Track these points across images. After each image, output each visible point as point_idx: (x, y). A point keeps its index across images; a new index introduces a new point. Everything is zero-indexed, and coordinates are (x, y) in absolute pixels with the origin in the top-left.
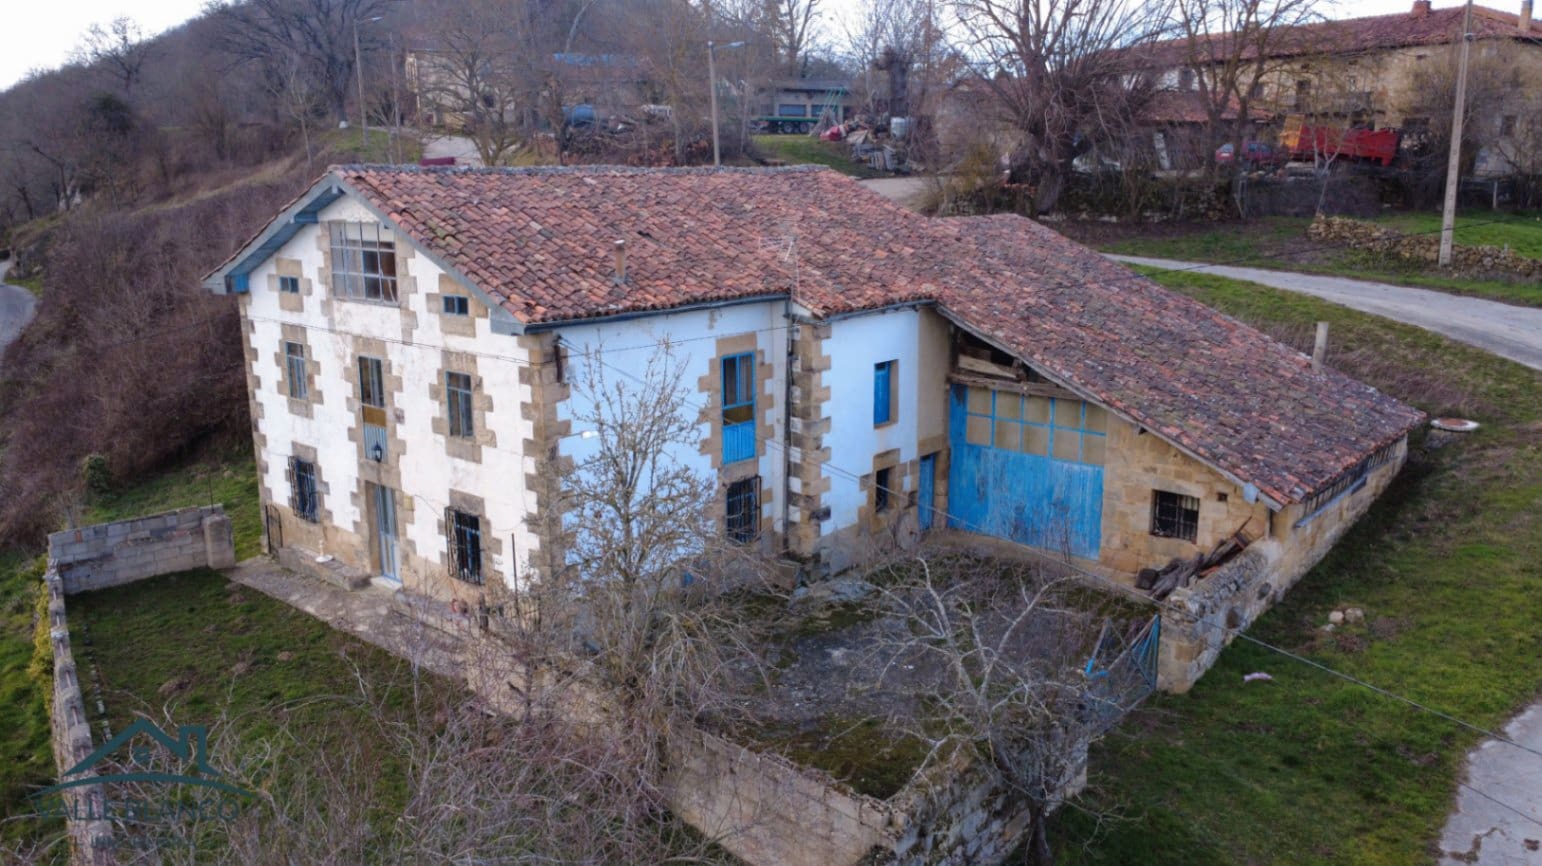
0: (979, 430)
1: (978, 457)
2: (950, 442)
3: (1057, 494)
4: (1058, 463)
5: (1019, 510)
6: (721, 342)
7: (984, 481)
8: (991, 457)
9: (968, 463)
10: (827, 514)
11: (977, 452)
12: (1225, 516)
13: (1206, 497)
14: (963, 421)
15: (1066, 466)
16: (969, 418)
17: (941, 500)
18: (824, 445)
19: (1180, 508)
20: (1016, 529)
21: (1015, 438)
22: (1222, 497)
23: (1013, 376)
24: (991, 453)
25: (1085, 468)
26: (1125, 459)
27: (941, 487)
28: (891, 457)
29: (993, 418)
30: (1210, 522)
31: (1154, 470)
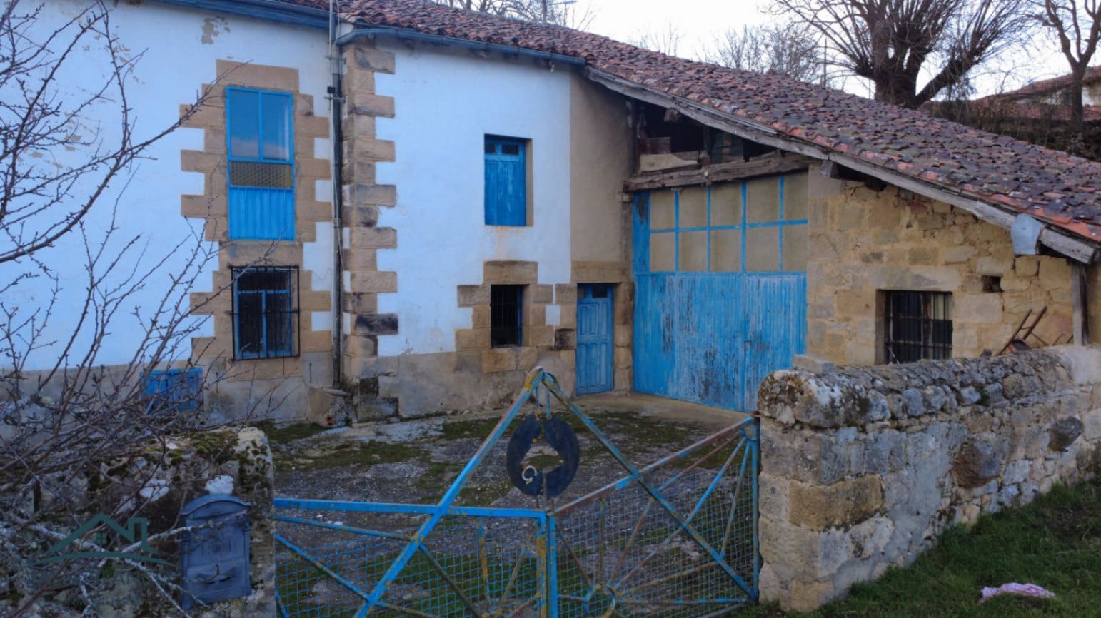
0: (663, 252)
1: (662, 290)
2: (633, 275)
3: (755, 325)
4: (754, 279)
5: (710, 356)
6: (226, 67)
7: (670, 324)
8: (676, 287)
9: (653, 302)
10: (391, 325)
11: (660, 281)
12: (998, 317)
13: (963, 289)
14: (646, 244)
15: (763, 280)
16: (652, 237)
17: (623, 355)
18: (380, 224)
19: (927, 321)
20: (707, 384)
21: (700, 255)
22: (992, 284)
23: (695, 162)
24: (675, 280)
25: (786, 279)
26: (834, 246)
27: (622, 336)
28: (519, 270)
29: (677, 230)
30: (972, 332)
31: (877, 256)
